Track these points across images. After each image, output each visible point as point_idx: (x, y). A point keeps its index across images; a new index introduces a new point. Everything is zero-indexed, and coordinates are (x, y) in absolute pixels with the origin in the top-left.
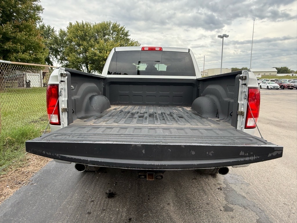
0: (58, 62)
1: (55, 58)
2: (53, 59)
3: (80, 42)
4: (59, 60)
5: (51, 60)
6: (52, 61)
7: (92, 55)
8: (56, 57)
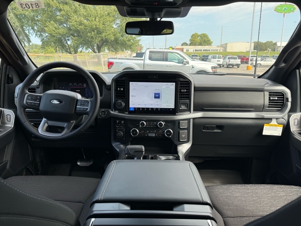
0: (36, 35)
1: (32, 30)
2: (29, 31)
3: (61, 6)
4: (37, 32)
5: (27, 32)
6: (28, 34)
7: (77, 24)
8: (33, 28)
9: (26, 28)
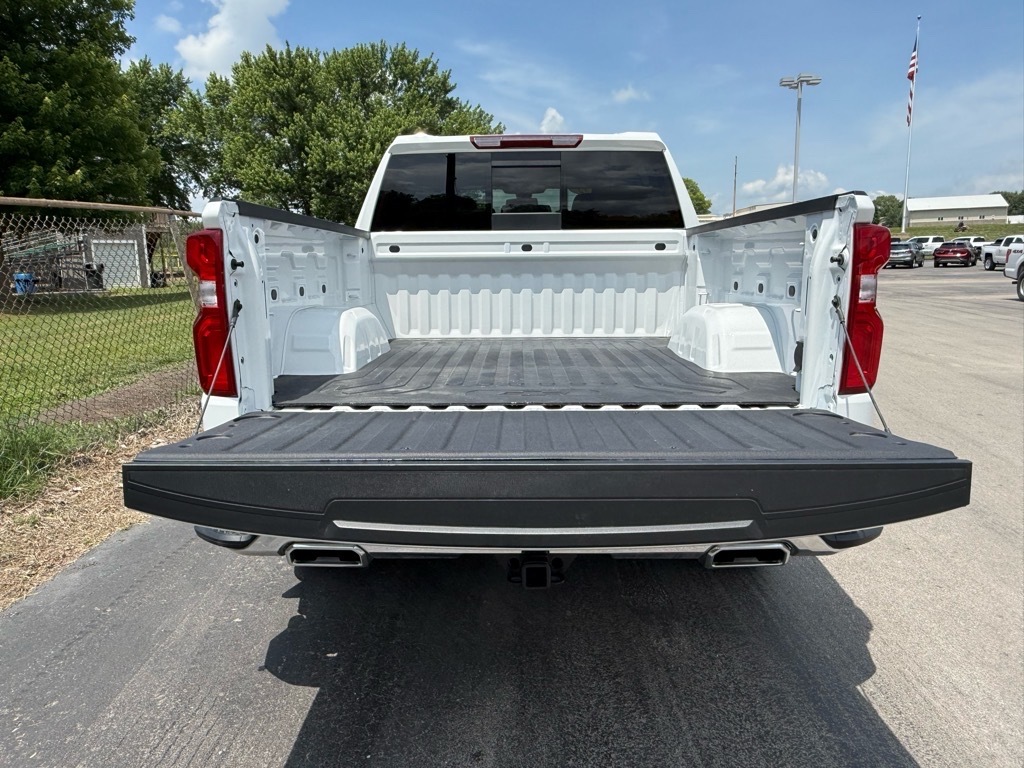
1: (193, 181)
2: (185, 185)
4: (208, 187)
5: (181, 187)
6: (183, 191)
9: (179, 177)
